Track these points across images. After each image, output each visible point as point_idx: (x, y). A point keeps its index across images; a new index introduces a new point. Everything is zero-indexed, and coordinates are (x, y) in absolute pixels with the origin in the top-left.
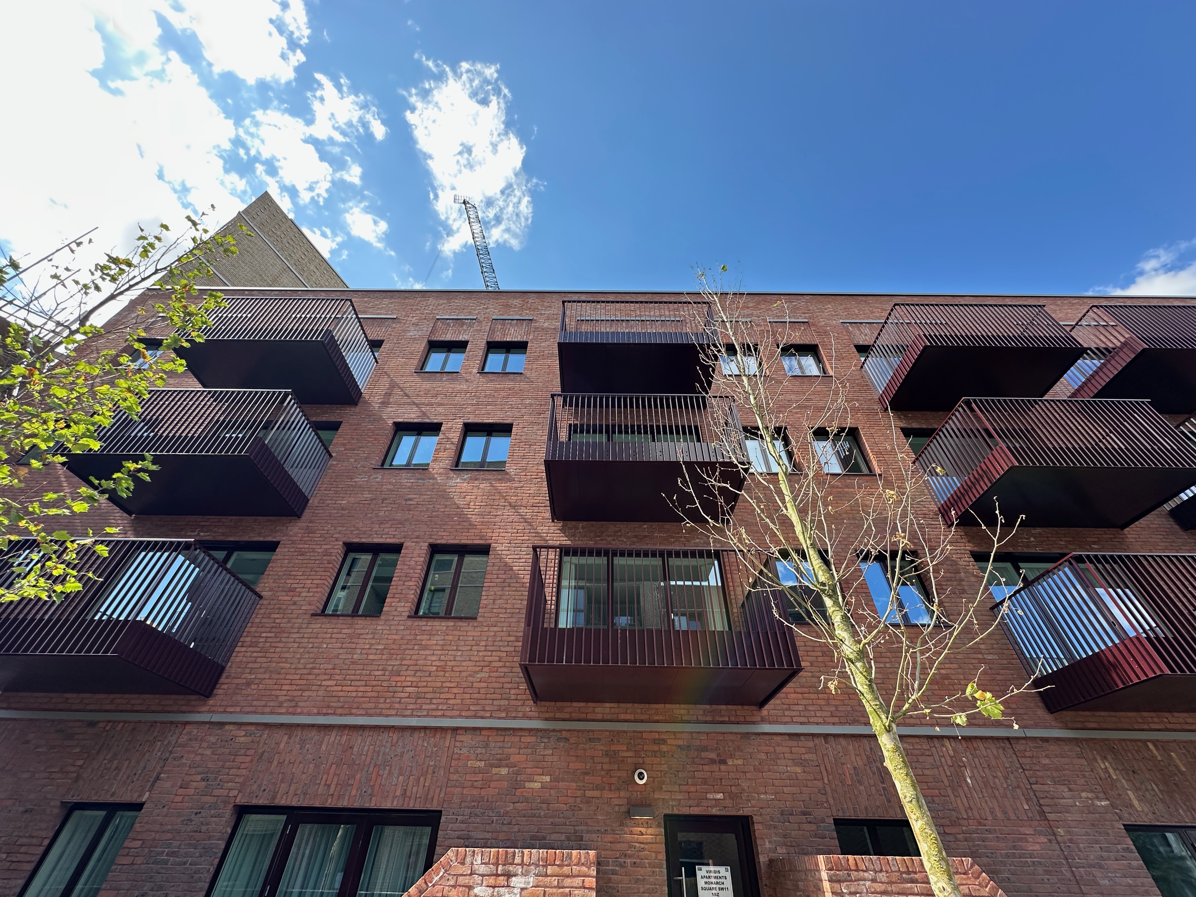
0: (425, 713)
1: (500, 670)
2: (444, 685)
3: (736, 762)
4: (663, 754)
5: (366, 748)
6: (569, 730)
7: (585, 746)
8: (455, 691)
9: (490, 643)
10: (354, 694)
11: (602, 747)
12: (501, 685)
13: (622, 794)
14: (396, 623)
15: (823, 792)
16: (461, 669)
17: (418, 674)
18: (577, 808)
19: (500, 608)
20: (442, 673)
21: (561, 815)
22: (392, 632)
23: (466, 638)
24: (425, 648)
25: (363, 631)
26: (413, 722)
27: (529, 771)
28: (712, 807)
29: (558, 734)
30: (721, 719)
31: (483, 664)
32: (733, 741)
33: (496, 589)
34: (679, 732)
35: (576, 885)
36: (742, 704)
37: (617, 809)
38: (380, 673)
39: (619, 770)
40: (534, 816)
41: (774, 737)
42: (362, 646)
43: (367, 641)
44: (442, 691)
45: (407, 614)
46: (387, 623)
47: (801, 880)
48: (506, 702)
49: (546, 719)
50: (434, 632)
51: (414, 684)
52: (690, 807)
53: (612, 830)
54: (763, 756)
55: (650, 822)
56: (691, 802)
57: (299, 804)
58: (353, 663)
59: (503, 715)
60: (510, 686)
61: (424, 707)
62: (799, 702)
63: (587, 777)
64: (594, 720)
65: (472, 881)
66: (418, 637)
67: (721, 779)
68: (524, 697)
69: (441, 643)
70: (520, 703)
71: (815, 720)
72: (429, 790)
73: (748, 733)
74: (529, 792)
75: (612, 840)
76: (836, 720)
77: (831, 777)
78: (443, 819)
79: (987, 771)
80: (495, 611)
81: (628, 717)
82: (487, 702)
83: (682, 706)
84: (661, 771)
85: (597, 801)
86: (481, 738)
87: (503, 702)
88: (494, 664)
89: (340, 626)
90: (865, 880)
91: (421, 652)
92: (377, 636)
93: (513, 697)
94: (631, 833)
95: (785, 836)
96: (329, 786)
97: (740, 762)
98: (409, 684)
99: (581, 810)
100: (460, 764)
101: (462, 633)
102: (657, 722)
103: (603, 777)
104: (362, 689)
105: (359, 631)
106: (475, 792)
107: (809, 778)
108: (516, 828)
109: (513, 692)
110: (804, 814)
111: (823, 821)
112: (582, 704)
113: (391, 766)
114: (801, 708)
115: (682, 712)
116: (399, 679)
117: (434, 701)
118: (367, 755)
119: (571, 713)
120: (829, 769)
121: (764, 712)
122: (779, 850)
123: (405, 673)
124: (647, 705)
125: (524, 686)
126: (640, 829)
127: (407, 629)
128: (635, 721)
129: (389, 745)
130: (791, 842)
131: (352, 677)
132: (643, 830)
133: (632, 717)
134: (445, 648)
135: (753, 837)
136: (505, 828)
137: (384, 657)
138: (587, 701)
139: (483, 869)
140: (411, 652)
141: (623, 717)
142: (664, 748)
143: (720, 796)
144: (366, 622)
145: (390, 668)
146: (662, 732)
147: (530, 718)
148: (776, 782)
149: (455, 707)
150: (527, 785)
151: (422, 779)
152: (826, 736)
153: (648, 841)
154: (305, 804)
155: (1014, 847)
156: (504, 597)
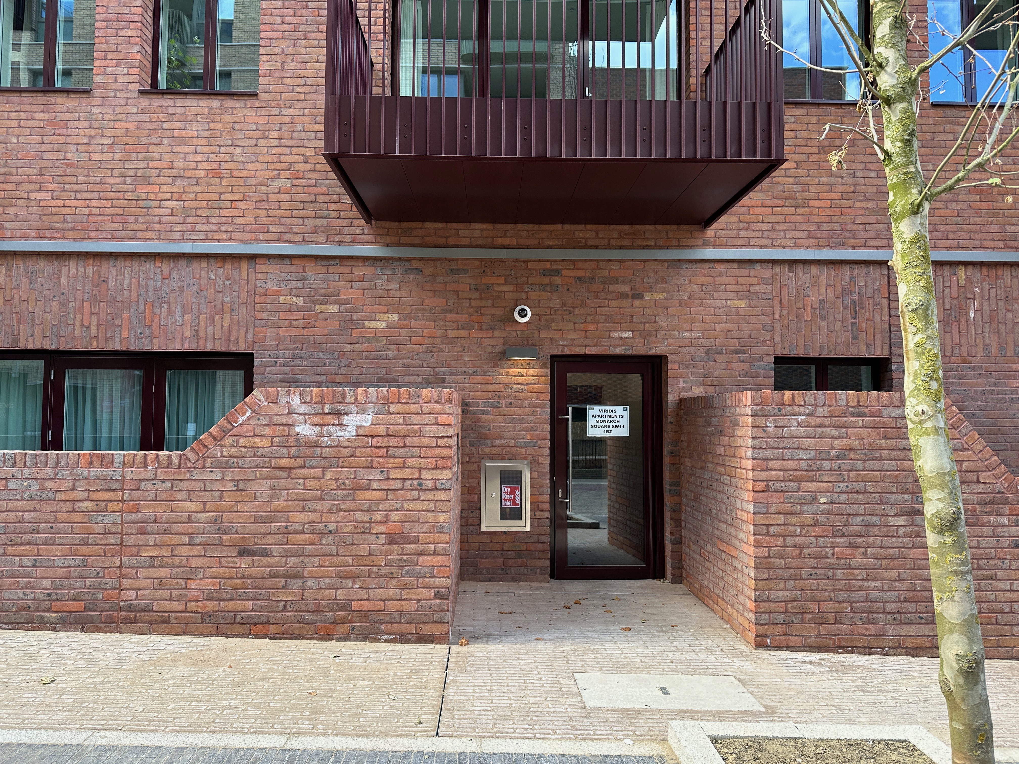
0: (202, 236)
1: (308, 175)
2: (223, 197)
3: (655, 296)
4: (555, 288)
5: (126, 282)
6: (422, 259)
7: (446, 279)
8: (242, 205)
9: (286, 135)
10: (86, 211)
11: (469, 280)
12: (312, 198)
13: (497, 333)
14: (122, 102)
15: (769, 328)
16: (246, 173)
17: (179, 181)
18: (436, 349)
19: (293, 77)
20: (217, 181)
21: (416, 357)
22: (119, 117)
23: (245, 127)
24: (181, 141)
25: (69, 116)
26: (187, 247)
27: (368, 308)
28: (615, 346)
29: (407, 264)
30: (644, 244)
31: (279, 166)
32: (655, 271)
33: (282, 43)
34: (580, 261)
35: (427, 422)
36: (679, 223)
37: (489, 349)
38: (117, 180)
39: (493, 306)
40: (380, 358)
41: (717, 266)
42: (75, 140)
43: (82, 132)
44: (222, 205)
45: (138, 87)
46: (107, 102)
47: (716, 416)
48: (325, 222)
49: (388, 245)
50: (190, 118)
51: (176, 196)
52: (586, 347)
53: (484, 372)
54: (696, 288)
55: (532, 362)
56: (588, 342)
57: (54, 347)
58: (70, 166)
59: (322, 238)
60: (327, 198)
61: (198, 228)
62: (765, 219)
63: (449, 315)
64: (457, 246)
65: (291, 420)
66: (165, 126)
67: (632, 316)
68: (351, 214)
69: (206, 134)
70: (346, 222)
71: (783, 242)
72: (230, 331)
73: (679, 260)
74: (370, 333)
75: (483, 381)
76: (813, 242)
77: (784, 312)
78: (256, 362)
79: (1001, 304)
80: (286, 81)
81: (508, 241)
82: (295, 221)
83: (589, 227)
84: (551, 308)
85: (463, 342)
86: (294, 268)
87: (318, 222)
88: (297, 167)
89: (28, 108)
90: (799, 415)
91: (176, 149)
92: (95, 124)
93: (333, 214)
94: (508, 374)
95: (706, 376)
96: (88, 327)
97: (662, 296)
98: (168, 196)
99: (442, 350)
100: (268, 301)
101: (236, 119)
102: (551, 247)
103: (470, 314)
104: (95, 203)
105: (63, 116)
106: (295, 332)
107: (754, 313)
108: (357, 371)
109: (332, 207)
110: (736, 352)
111: (760, 359)
112: (440, 225)
113: (169, 303)
114: (765, 226)
115: (588, 234)
116: (149, 188)
117: (213, 220)
118: (130, 290)
119: (423, 237)
120: (785, 302)
121: (710, 232)
122: (695, 389)
123: (157, 181)
124: (537, 226)
125: (347, 200)
126: (518, 370)
127: (143, 112)
128: (518, 247)
129: (159, 277)
130: (712, 381)
131: (75, 187)
132: (523, 371)
133: (514, 242)
134: (213, 142)
135: (664, 377)
136: (342, 371)
137: (117, 156)
138: (446, 221)
139: (304, 408)
140: (160, 149)
141: (500, 241)
142: (557, 280)
143: (629, 334)
144: (70, 102)
145: (132, 173)
146: (556, 261)
147: (363, 243)
148: (707, 319)
149: (247, 228)
150: (367, 324)
151: (217, 317)
152: (792, 263)
153: (529, 382)
154: (61, 348)
155: (996, 385)
156: (300, 58)
